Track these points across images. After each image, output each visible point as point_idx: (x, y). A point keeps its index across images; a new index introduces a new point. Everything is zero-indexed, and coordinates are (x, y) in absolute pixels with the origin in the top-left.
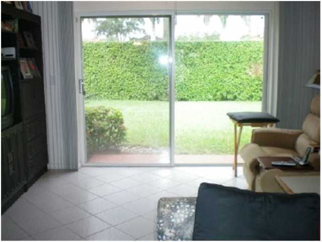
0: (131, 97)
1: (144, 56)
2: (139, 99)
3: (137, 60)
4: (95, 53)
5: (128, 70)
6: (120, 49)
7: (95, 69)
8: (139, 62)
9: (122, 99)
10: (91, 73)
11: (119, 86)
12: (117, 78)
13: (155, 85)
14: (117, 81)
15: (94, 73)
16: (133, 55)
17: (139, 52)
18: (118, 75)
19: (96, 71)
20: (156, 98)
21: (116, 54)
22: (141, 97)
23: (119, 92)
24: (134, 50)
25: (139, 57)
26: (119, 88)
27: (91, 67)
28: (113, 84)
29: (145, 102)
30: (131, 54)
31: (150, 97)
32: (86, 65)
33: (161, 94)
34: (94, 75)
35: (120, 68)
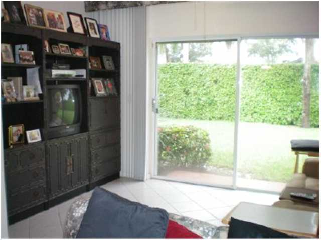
0: (264, 121)
1: (280, 79)
2: (273, 124)
3: (272, 83)
4: (230, 75)
5: (262, 93)
6: (255, 72)
7: (229, 91)
8: (274, 85)
9: (255, 121)
10: (225, 95)
11: (252, 109)
12: (251, 101)
13: (290, 109)
14: (251, 104)
15: (227, 95)
16: (269, 78)
17: (275, 74)
18: (252, 97)
19: (230, 93)
20: (292, 124)
21: (251, 77)
22: (275, 121)
23: (252, 115)
24: (270, 73)
25: (274, 80)
26: (252, 110)
27: (226, 88)
28: (246, 106)
29: (279, 126)
30: (267, 77)
31: (284, 121)
32: (221, 87)
33: (297, 119)
34: (228, 97)
35: (254, 90)
